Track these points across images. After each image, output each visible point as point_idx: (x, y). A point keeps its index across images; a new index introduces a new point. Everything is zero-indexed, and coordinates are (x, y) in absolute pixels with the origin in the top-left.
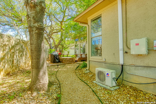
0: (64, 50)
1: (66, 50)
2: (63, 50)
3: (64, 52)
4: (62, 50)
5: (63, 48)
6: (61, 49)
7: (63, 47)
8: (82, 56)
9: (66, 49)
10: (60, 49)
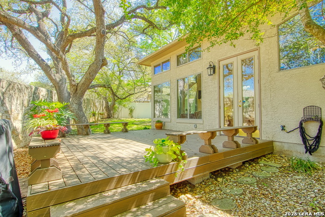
0: (120, 104)
1: (124, 106)
2: (117, 105)
3: (120, 109)
4: (114, 104)
5: (115, 100)
6: (110, 103)
7: (116, 98)
8: (213, 142)
9: (124, 102)
10: (107, 103)
